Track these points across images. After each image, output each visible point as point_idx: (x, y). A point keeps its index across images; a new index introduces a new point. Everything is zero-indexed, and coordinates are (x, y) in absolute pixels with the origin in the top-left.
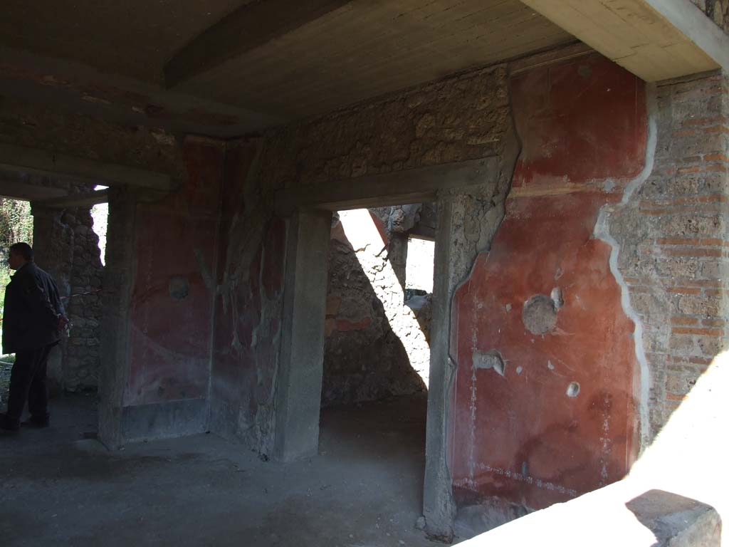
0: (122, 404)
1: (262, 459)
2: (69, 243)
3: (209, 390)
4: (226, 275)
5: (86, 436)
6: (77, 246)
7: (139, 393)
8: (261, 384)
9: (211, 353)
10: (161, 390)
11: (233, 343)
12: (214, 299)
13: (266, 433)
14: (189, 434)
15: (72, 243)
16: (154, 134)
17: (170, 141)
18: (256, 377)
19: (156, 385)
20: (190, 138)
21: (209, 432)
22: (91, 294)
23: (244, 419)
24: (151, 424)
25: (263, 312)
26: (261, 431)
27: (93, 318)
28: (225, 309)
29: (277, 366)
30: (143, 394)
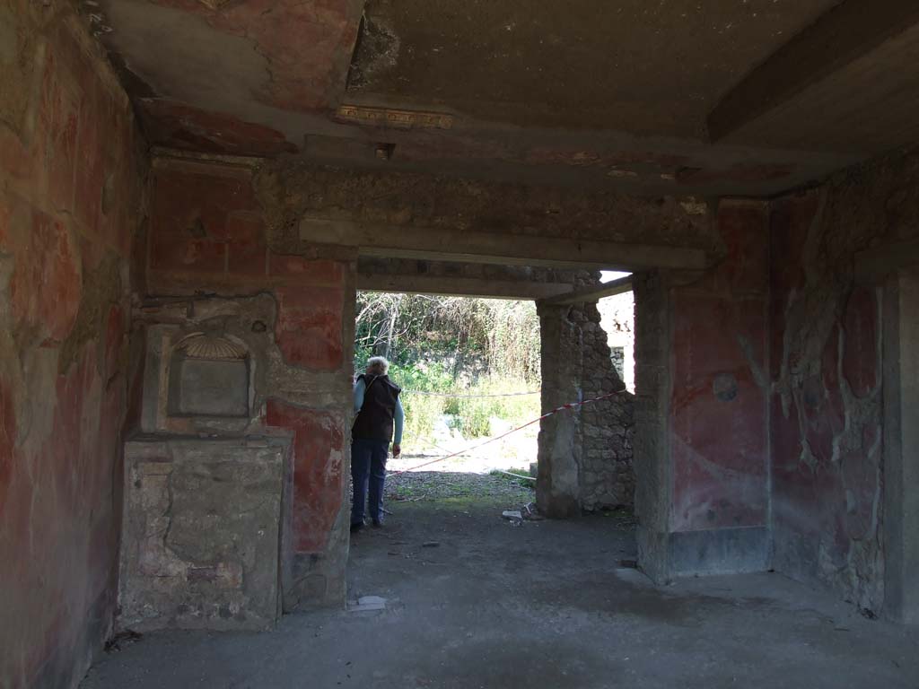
0: (667, 528)
1: (863, 615)
2: (578, 343)
3: (769, 517)
4: (783, 368)
5: (624, 564)
6: (587, 346)
7: (686, 516)
8: (854, 512)
9: (768, 468)
10: (711, 515)
11: (802, 457)
12: (768, 401)
13: (868, 580)
14: (748, 571)
15: (581, 342)
16: (682, 204)
17: (701, 209)
18: (845, 503)
19: (705, 507)
20: (725, 203)
21: (772, 571)
22: (603, 399)
23: (828, 557)
24: (702, 555)
25: (847, 414)
26: (858, 575)
27: (606, 427)
28: (786, 412)
29: (879, 488)
30: (690, 517)
